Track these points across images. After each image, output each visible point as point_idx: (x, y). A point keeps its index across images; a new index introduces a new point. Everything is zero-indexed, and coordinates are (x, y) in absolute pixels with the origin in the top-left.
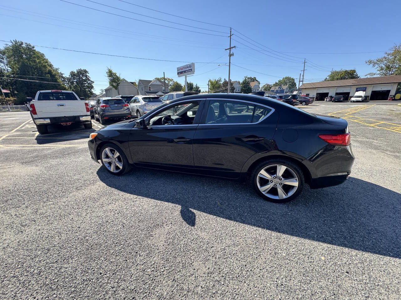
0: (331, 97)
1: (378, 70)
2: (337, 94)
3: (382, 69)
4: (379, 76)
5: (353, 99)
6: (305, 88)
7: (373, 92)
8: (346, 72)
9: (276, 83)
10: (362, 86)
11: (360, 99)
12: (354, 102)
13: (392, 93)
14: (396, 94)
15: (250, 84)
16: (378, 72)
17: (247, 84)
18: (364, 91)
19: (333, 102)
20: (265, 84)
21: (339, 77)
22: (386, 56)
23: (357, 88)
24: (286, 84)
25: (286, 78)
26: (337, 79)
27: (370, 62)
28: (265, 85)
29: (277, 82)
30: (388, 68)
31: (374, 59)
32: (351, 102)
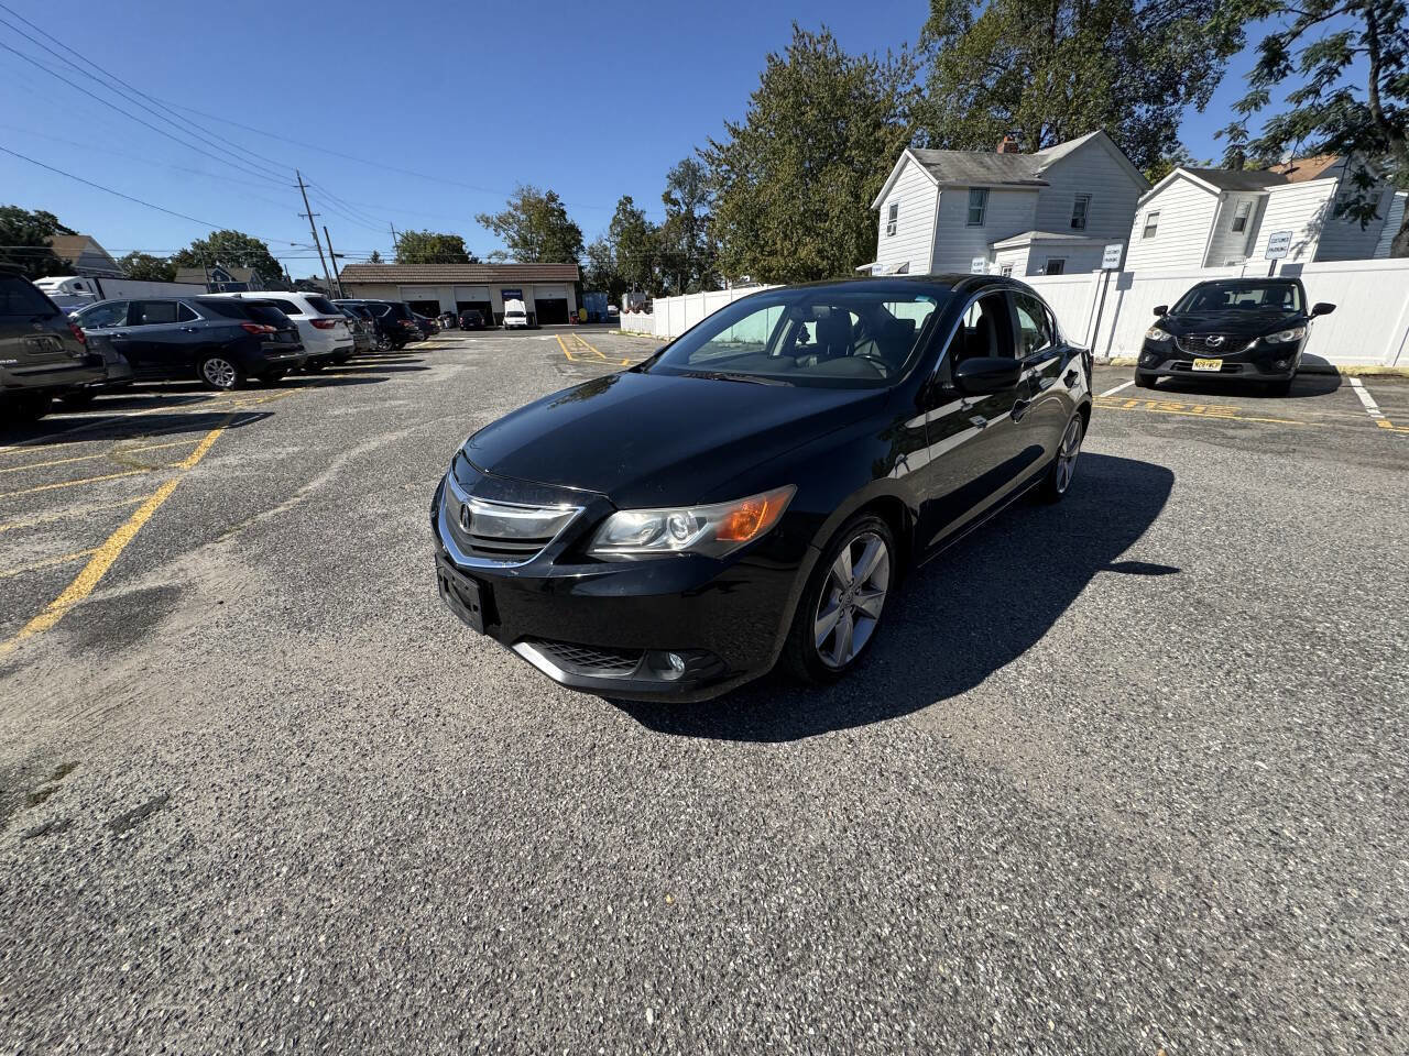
0: (449, 314)
1: (509, 247)
2: (462, 306)
3: (515, 245)
4: (514, 262)
5: (510, 321)
6: (361, 284)
7: (538, 302)
8: (441, 238)
9: (185, 252)
10: (511, 287)
11: (523, 321)
12: (512, 328)
13: (572, 306)
14: (578, 309)
15: (50, 244)
16: (511, 252)
17: (31, 244)
18: (520, 298)
19: (462, 329)
20: (126, 254)
21: (429, 253)
22: (511, 209)
23: (503, 292)
24: (237, 262)
25: (227, 235)
26: (427, 261)
27: (487, 221)
28: (130, 258)
29: (190, 249)
30: (526, 243)
31: (493, 214)
32: (506, 328)
